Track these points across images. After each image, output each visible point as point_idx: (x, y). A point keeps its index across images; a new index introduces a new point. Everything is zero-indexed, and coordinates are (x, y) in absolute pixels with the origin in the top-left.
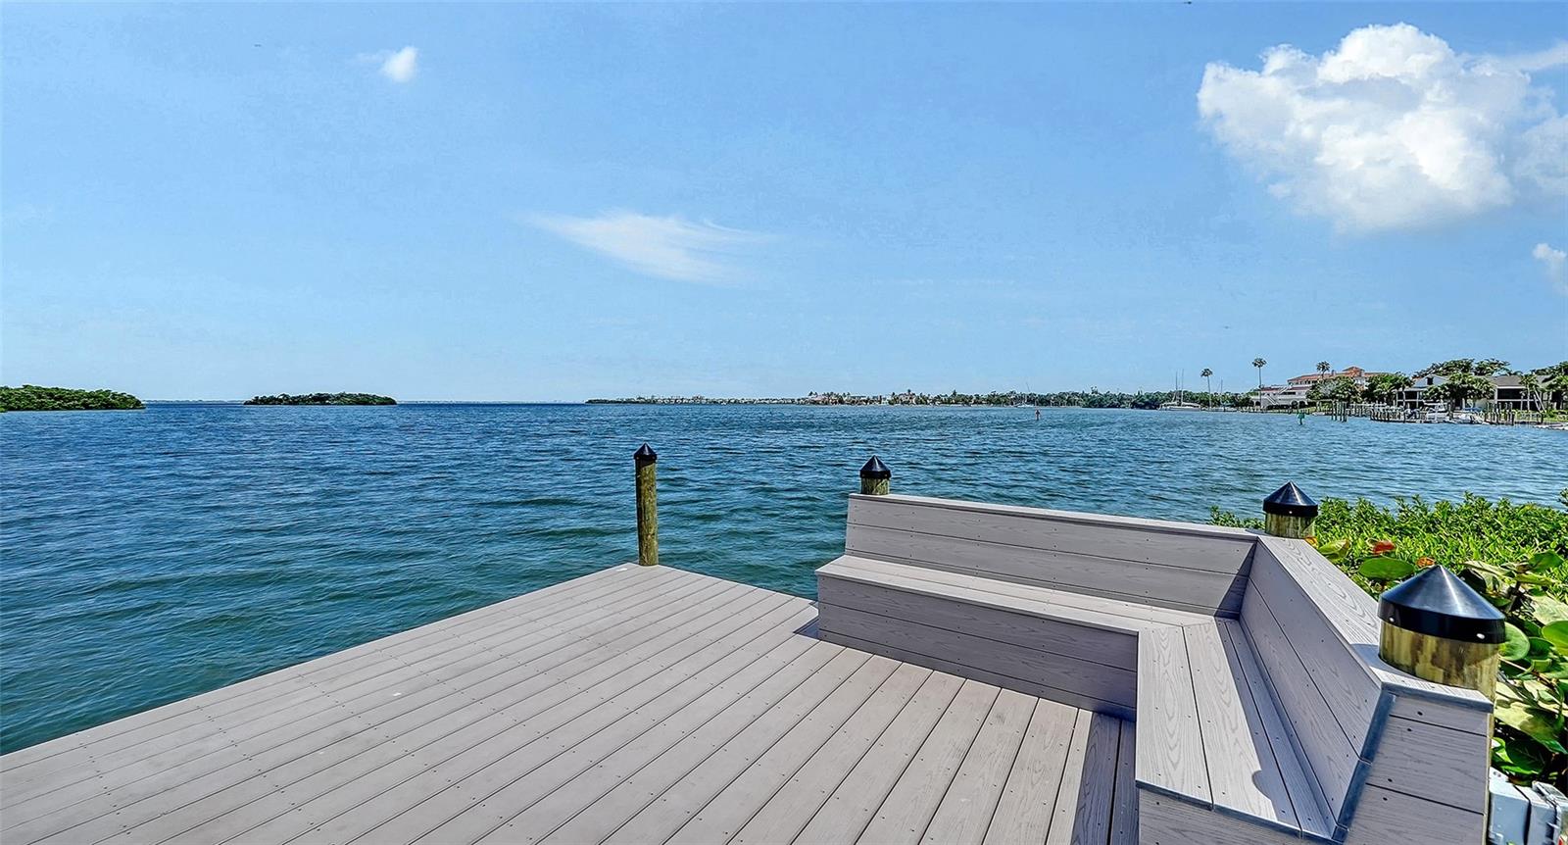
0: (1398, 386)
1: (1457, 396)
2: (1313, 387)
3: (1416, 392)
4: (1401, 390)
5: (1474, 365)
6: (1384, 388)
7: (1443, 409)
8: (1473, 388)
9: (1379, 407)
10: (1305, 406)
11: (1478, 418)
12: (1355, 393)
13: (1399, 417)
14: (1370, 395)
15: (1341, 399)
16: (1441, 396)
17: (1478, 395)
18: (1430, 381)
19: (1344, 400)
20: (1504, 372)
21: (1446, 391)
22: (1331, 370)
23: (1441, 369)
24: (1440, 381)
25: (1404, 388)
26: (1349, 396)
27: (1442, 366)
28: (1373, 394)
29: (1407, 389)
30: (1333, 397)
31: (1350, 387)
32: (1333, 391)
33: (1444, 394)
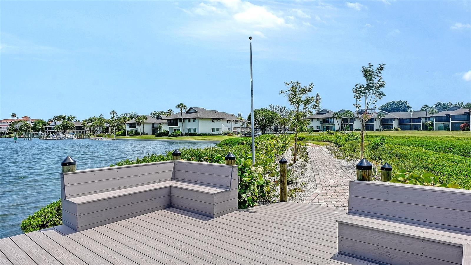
0: (45, 125)
1: (65, 128)
2: (10, 125)
3: (51, 127)
4: (46, 126)
5: (67, 117)
6: (40, 126)
7: (62, 134)
8: (69, 126)
9: (40, 133)
10: (7, 134)
11: (74, 137)
12: (29, 128)
13: (50, 137)
14: (35, 129)
15: (23, 130)
16: (60, 129)
17: (71, 129)
18: (55, 123)
19: (25, 131)
20: (75, 120)
21: (61, 127)
22: (17, 117)
23: (57, 118)
24: (59, 123)
25: (47, 126)
26: (27, 129)
27: (57, 117)
28: (36, 128)
29: (48, 126)
30: (20, 130)
31: (27, 125)
32: (20, 127)
33: (61, 128)
